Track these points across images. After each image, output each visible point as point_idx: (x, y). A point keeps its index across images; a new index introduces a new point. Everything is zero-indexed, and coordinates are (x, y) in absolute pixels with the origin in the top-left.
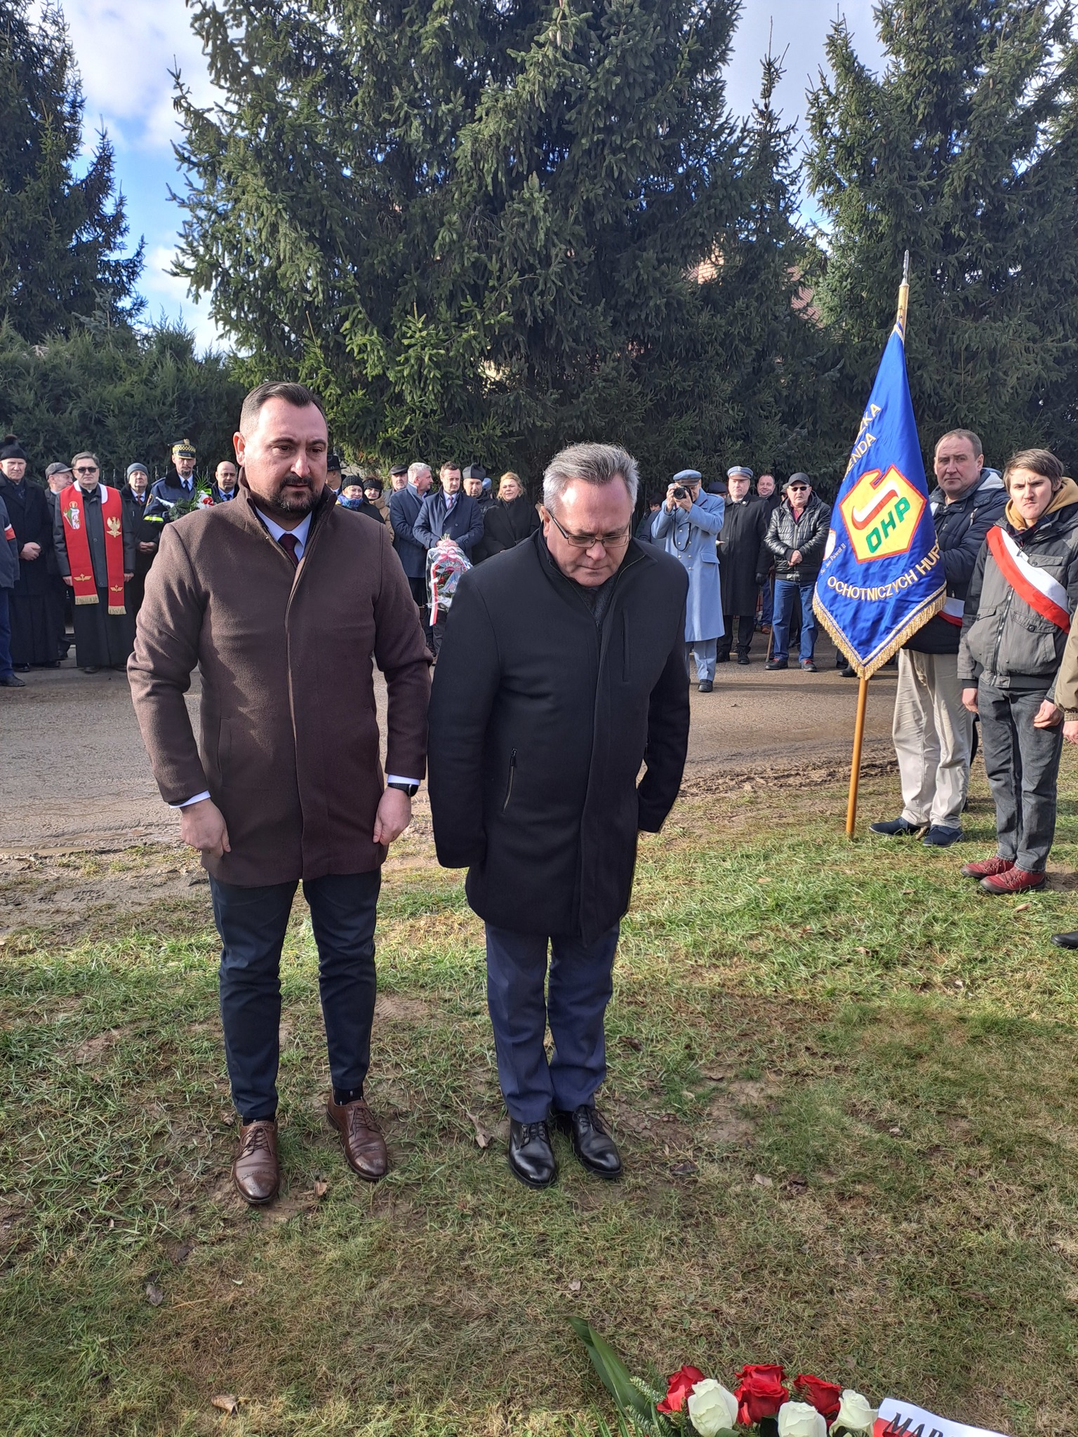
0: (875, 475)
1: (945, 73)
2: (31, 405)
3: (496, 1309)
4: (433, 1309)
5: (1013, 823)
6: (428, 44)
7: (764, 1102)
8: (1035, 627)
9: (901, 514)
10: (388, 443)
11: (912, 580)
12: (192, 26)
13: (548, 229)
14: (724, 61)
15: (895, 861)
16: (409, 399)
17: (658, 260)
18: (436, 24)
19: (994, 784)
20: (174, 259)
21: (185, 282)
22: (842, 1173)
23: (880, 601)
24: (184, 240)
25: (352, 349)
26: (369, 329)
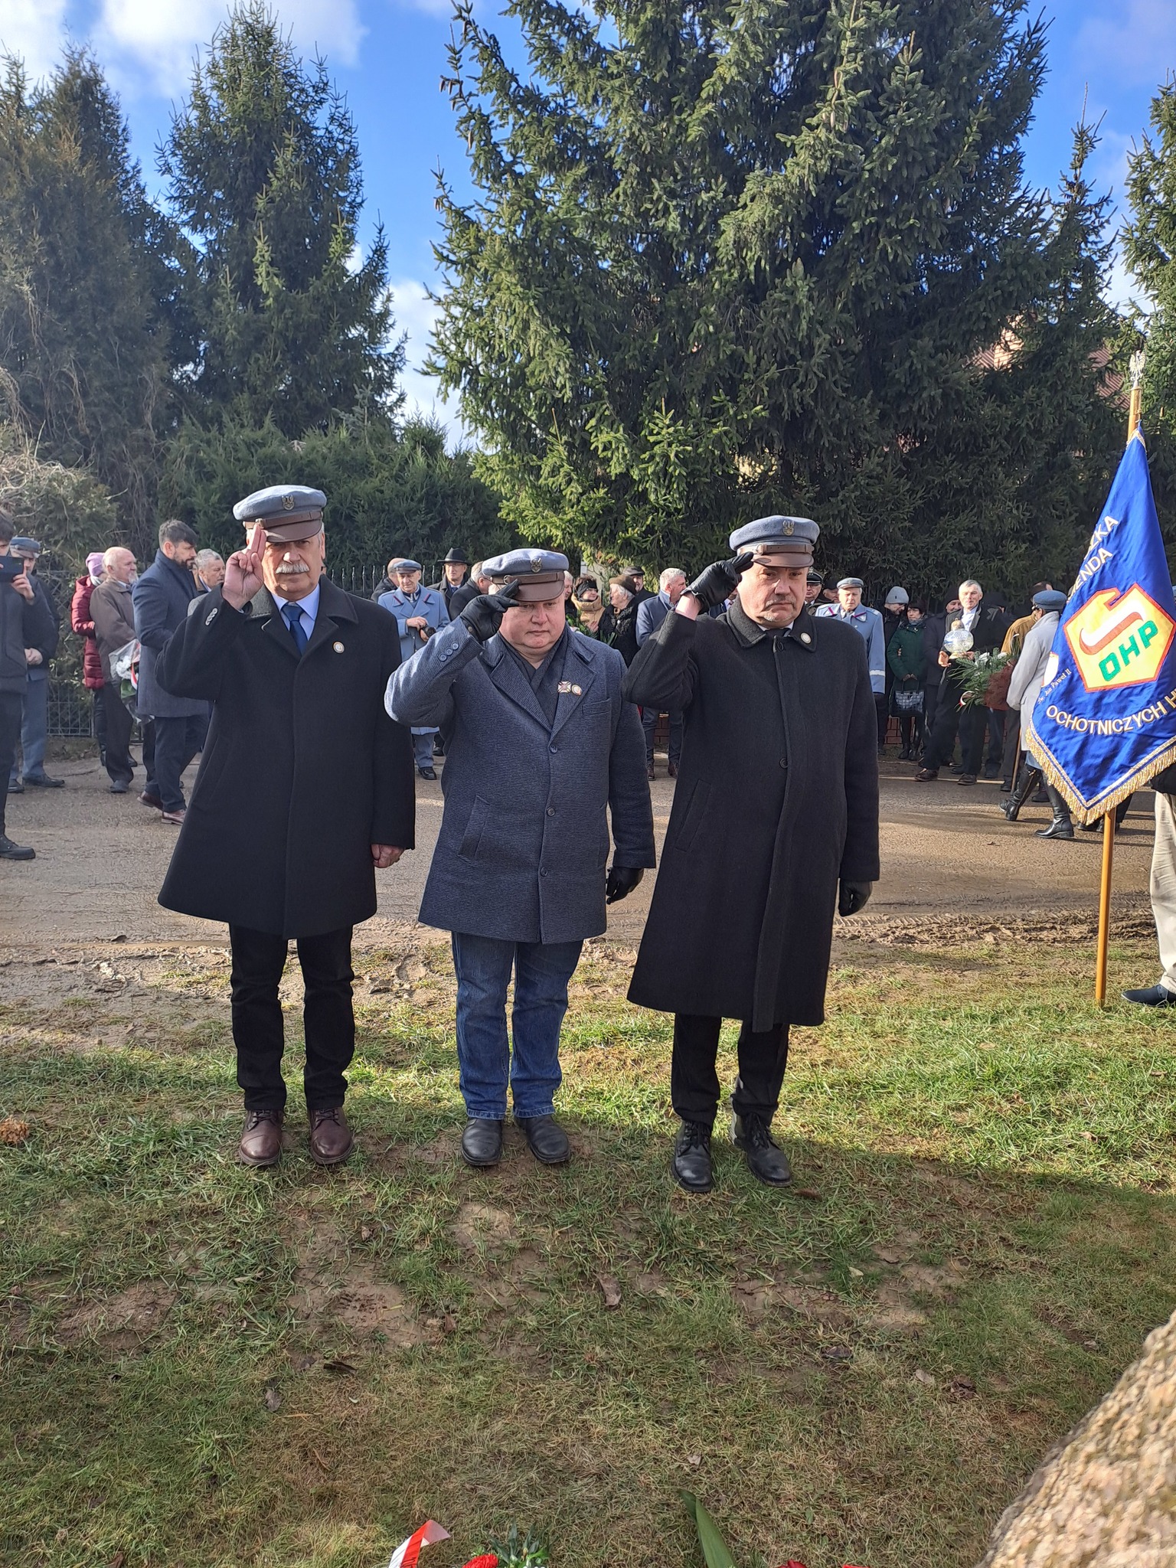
0: (1112, 594)
3: (608, 1470)
6: (694, 132)
7: (940, 1291)
9: (1146, 639)
10: (627, 542)
11: (1160, 712)
12: (457, 128)
13: (811, 318)
14: (1023, 132)
15: (1151, 1037)
16: (652, 497)
17: (936, 348)
18: (703, 112)
20: (426, 358)
21: (435, 381)
22: (1017, 1382)
23: (1115, 735)
24: (435, 339)
25: (597, 448)
26: (615, 426)
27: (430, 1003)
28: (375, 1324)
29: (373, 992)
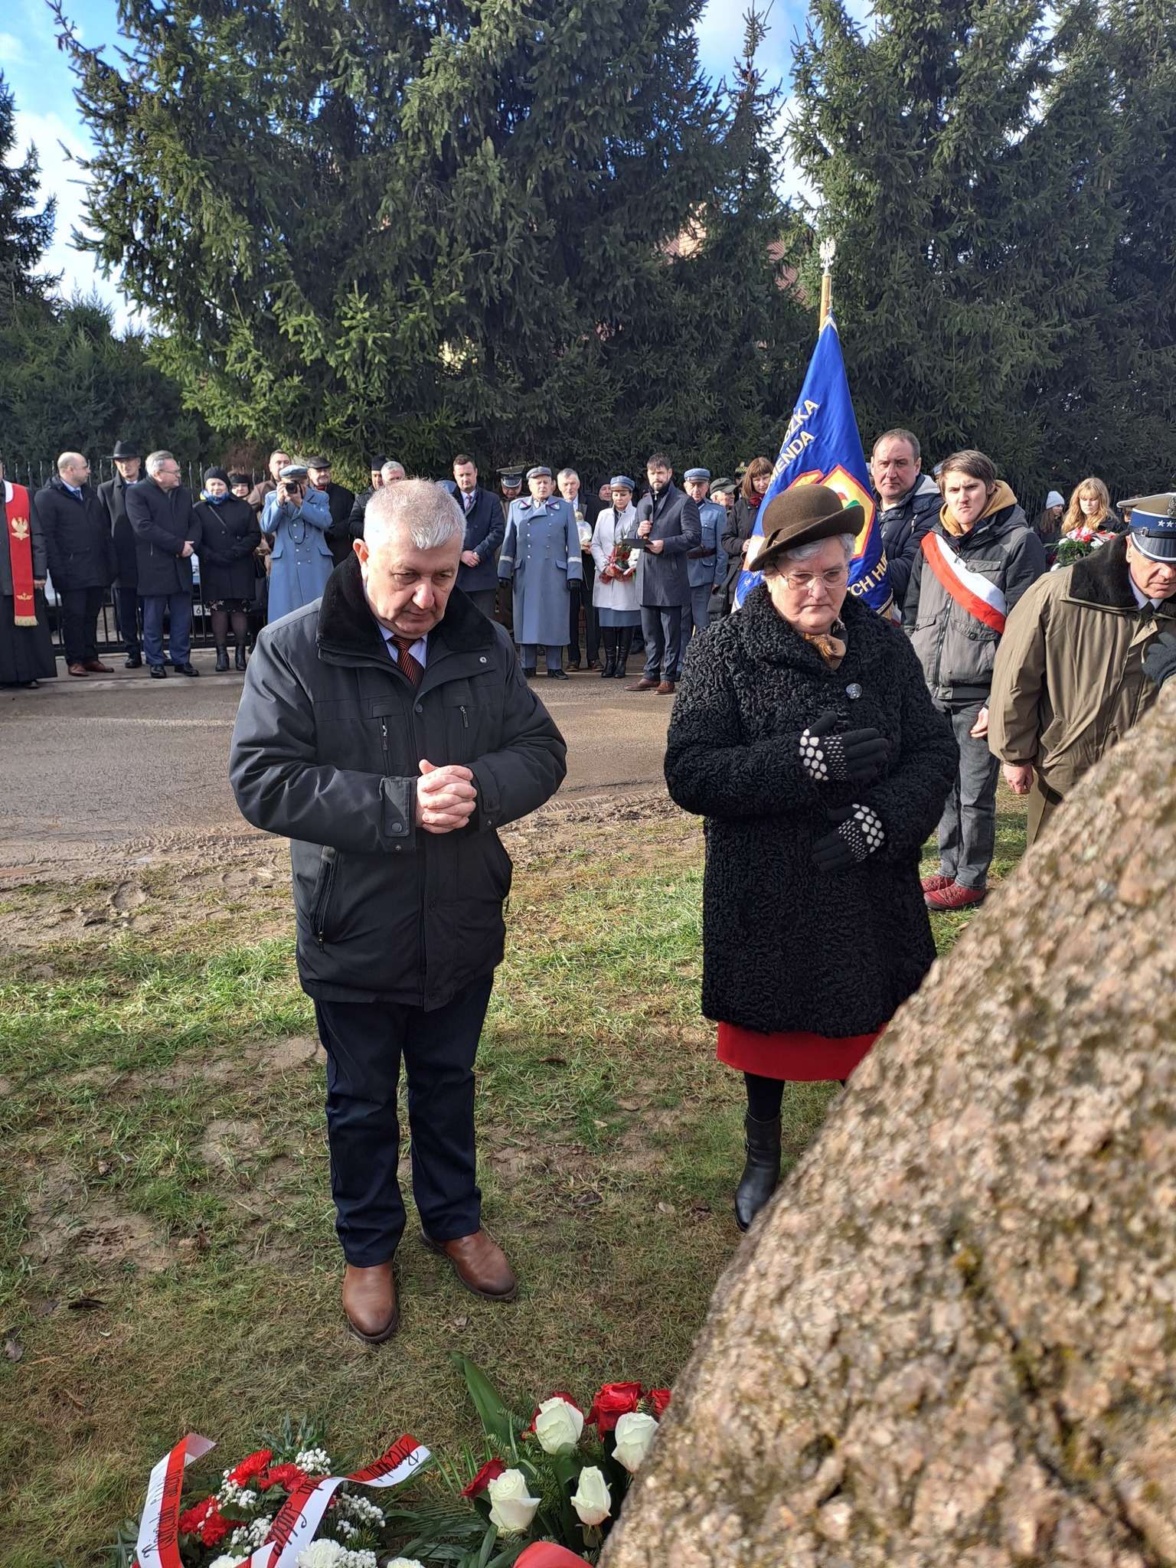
1: (932, 32)
4: (311, 1351)
5: (954, 839)
7: (676, 1129)
8: (976, 635)
10: (328, 434)
11: (868, 586)
13: (504, 200)
14: (696, 18)
16: (351, 385)
17: (626, 235)
20: (76, 230)
24: (87, 209)
25: (286, 331)
26: (305, 308)
27: (154, 929)
28: (123, 1255)
29: (87, 925)
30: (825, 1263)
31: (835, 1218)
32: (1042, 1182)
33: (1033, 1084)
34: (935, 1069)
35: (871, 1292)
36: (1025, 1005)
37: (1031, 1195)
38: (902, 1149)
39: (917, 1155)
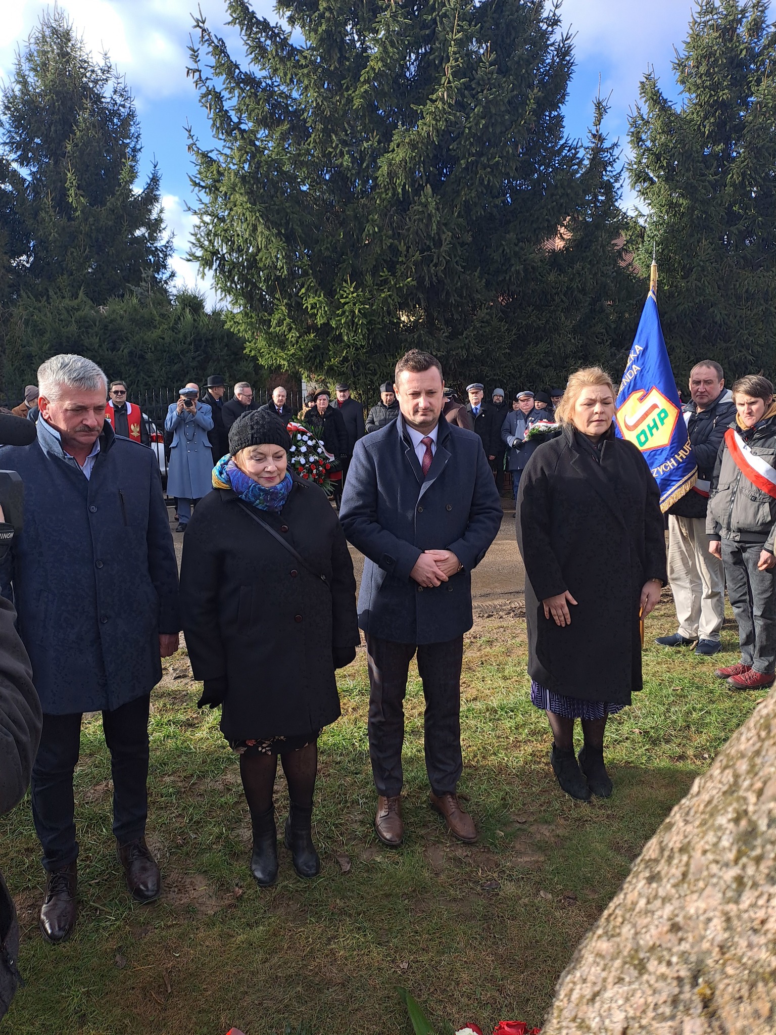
0: (641, 393)
1: (723, 102)
2: (96, 346)
3: (348, 980)
4: (305, 978)
5: (750, 639)
6: (357, 103)
7: (553, 839)
8: (756, 498)
9: (662, 420)
10: (331, 368)
11: (673, 465)
12: (200, 101)
13: (439, 222)
14: (563, 103)
15: (672, 666)
16: (346, 338)
17: (518, 239)
18: (362, 90)
19: (736, 611)
20: (188, 250)
21: (196, 265)
22: (602, 891)
24: (193, 237)
25: (307, 307)
26: (318, 293)
28: (189, 901)
30: (620, 980)
31: (627, 950)
32: (750, 946)
33: (745, 880)
34: (690, 857)
35: (647, 1005)
36: (743, 823)
37: (743, 954)
38: (668, 910)
39: (677, 916)
